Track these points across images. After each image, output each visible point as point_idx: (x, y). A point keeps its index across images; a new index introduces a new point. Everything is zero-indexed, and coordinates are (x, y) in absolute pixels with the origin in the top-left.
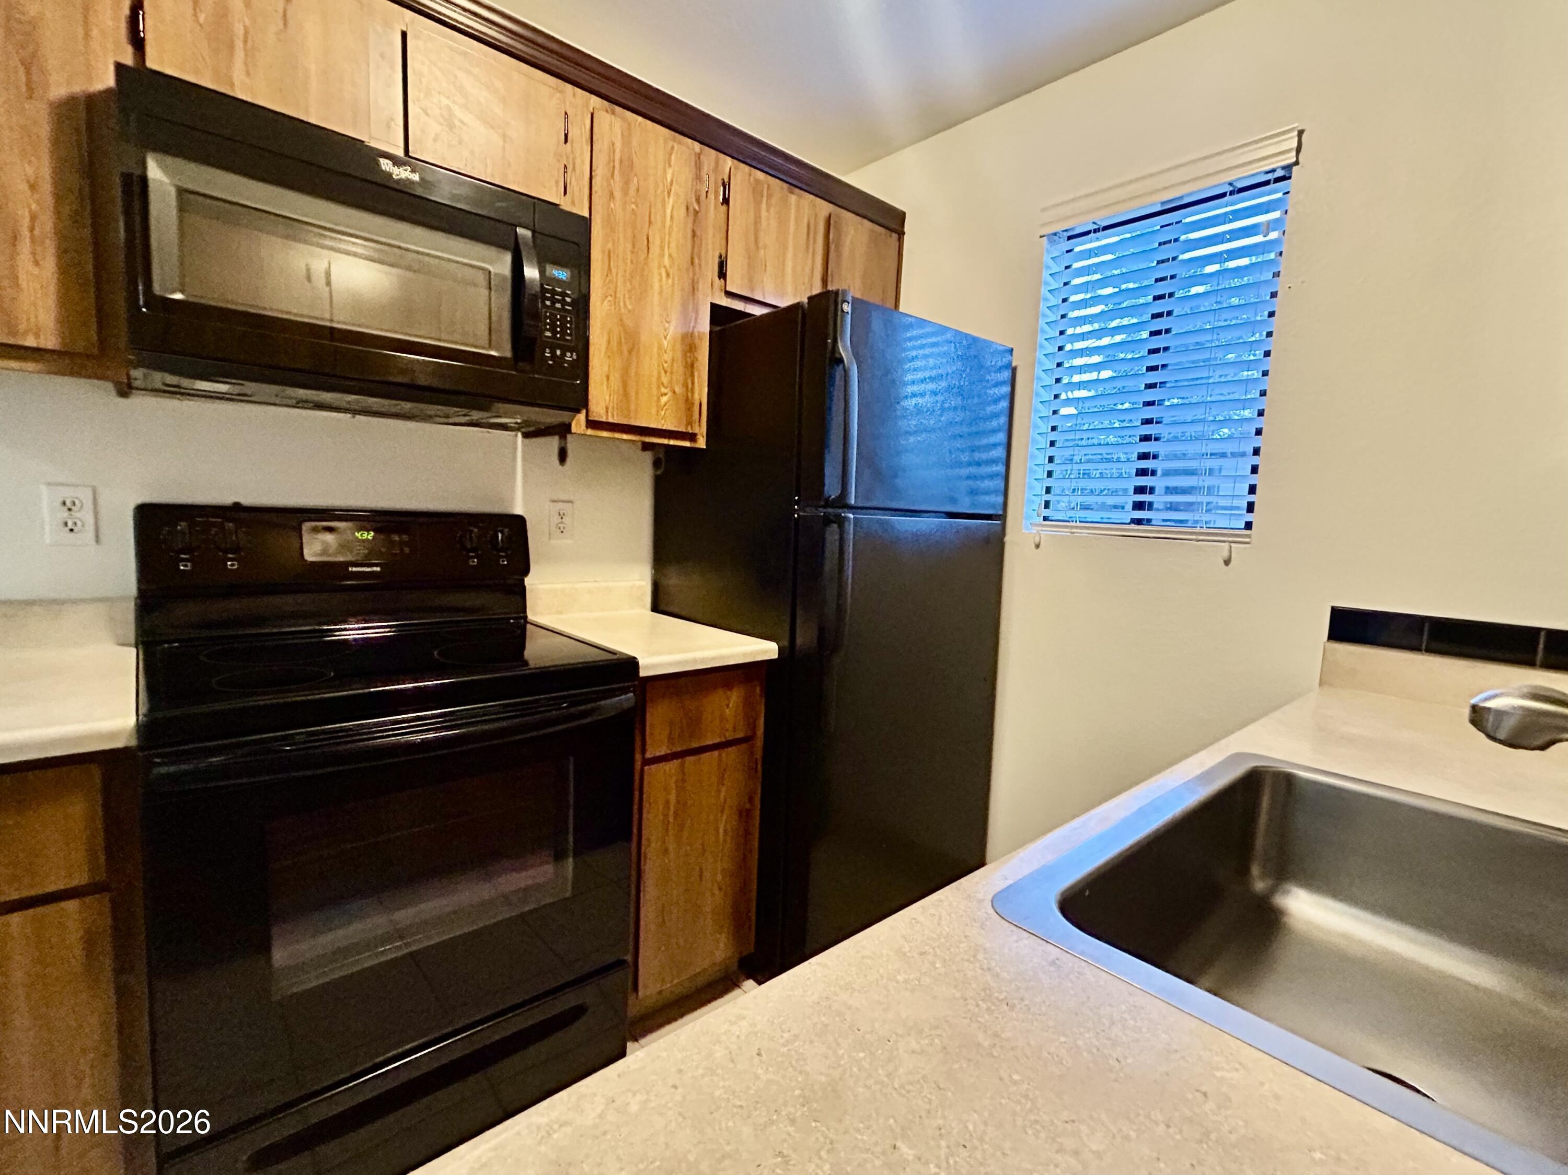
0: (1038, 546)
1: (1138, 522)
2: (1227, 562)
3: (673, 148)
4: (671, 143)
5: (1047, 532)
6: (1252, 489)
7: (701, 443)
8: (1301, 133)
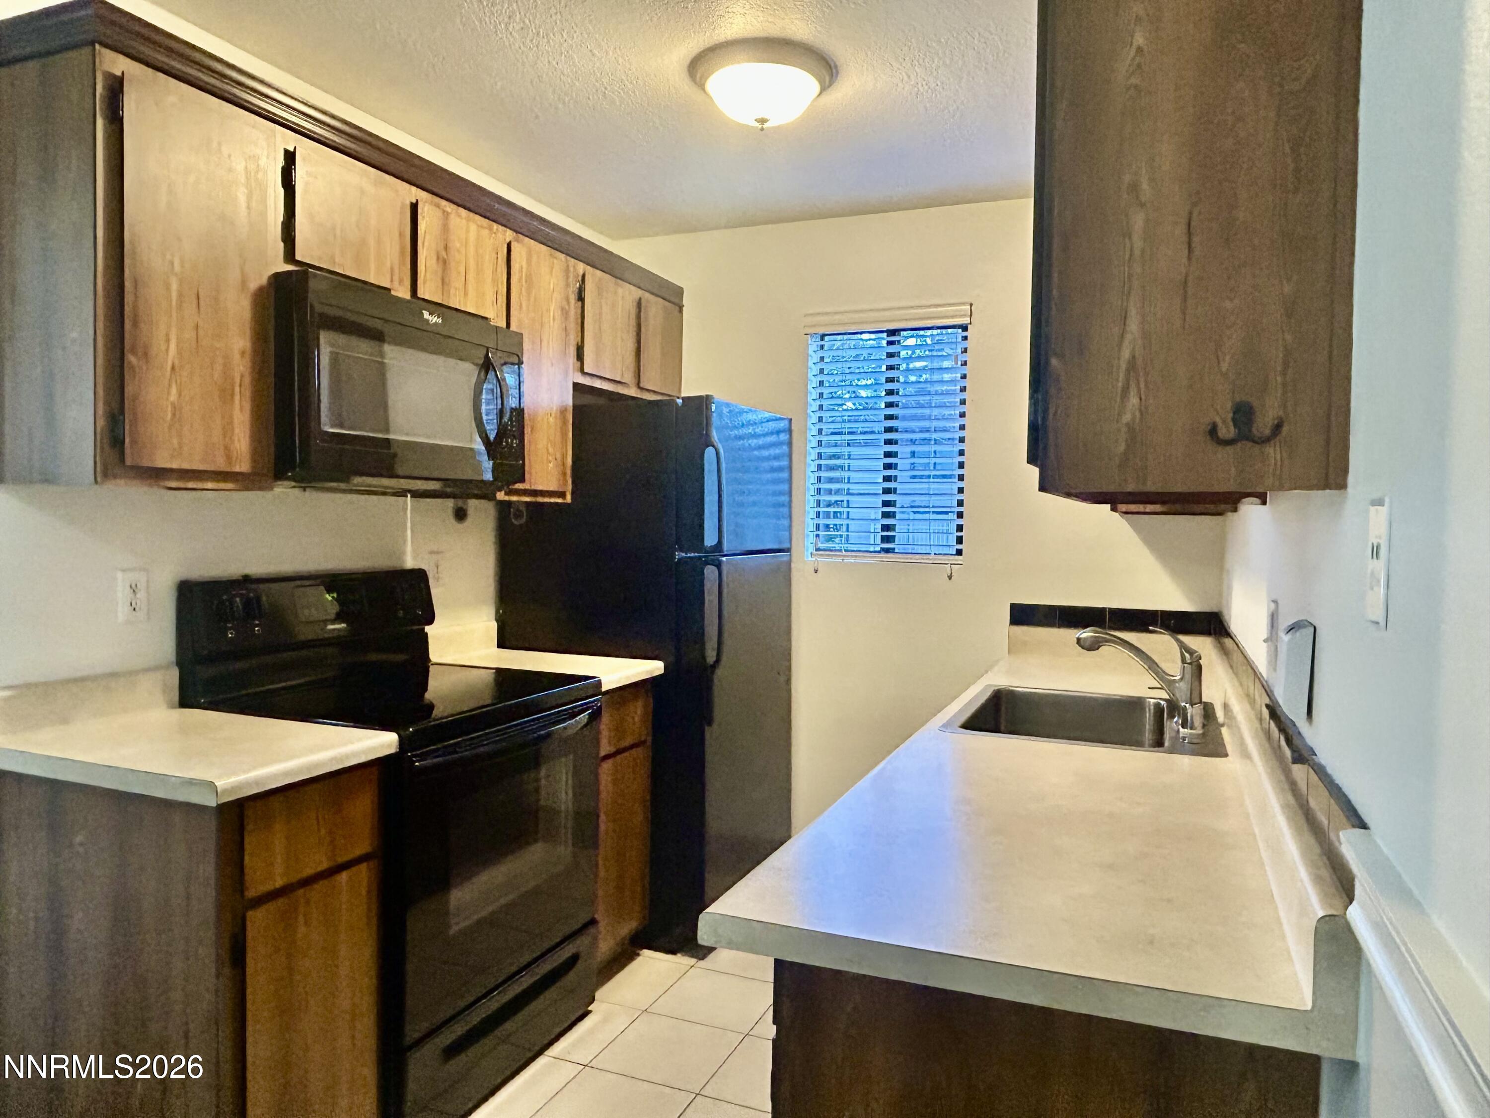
0: (816, 571)
1: (887, 551)
2: (950, 577)
3: (553, 263)
4: (552, 260)
5: (823, 560)
6: (960, 528)
7: (569, 499)
8: (971, 305)
